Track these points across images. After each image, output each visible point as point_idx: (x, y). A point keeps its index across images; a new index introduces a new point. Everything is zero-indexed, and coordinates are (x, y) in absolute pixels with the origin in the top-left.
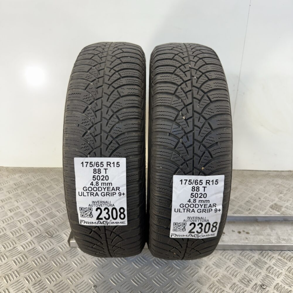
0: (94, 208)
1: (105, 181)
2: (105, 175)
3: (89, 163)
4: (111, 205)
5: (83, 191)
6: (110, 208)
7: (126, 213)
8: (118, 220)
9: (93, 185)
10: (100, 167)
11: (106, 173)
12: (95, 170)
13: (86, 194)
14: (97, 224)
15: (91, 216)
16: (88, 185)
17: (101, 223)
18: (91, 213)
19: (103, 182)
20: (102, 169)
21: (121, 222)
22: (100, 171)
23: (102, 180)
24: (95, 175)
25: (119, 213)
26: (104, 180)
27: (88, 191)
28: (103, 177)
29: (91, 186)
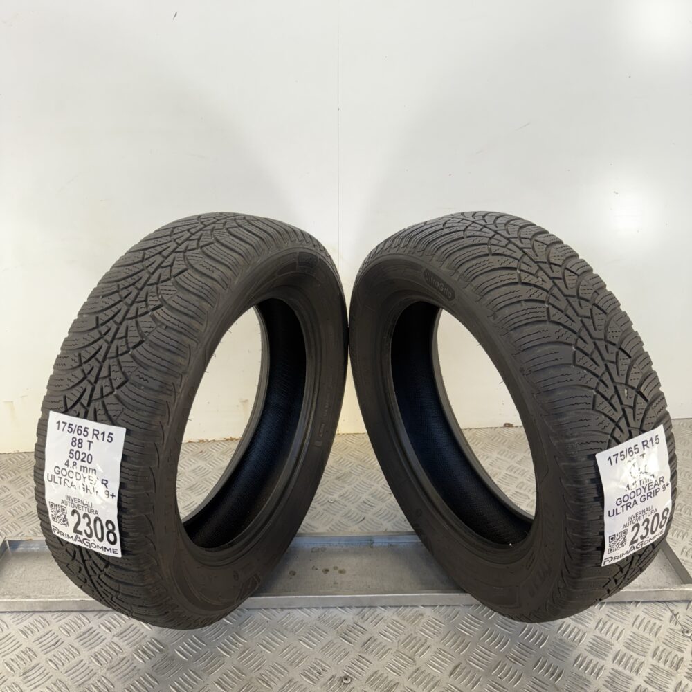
0: (69, 509)
1: (86, 464)
2: (87, 453)
3: (67, 425)
4: (92, 511)
5: (54, 474)
6: (93, 517)
7: (117, 532)
8: (105, 543)
9: (68, 465)
10: (82, 437)
11: (89, 450)
12: (74, 440)
13: (57, 480)
14: (75, 540)
15: (66, 522)
16: (62, 466)
17: (80, 541)
18: (65, 516)
19: (83, 464)
20: (85, 439)
21: (110, 549)
22: (81, 443)
23: (82, 460)
24: (73, 448)
25: (106, 531)
26: (85, 461)
27: (60, 475)
28: (84, 455)
29: (66, 467)
